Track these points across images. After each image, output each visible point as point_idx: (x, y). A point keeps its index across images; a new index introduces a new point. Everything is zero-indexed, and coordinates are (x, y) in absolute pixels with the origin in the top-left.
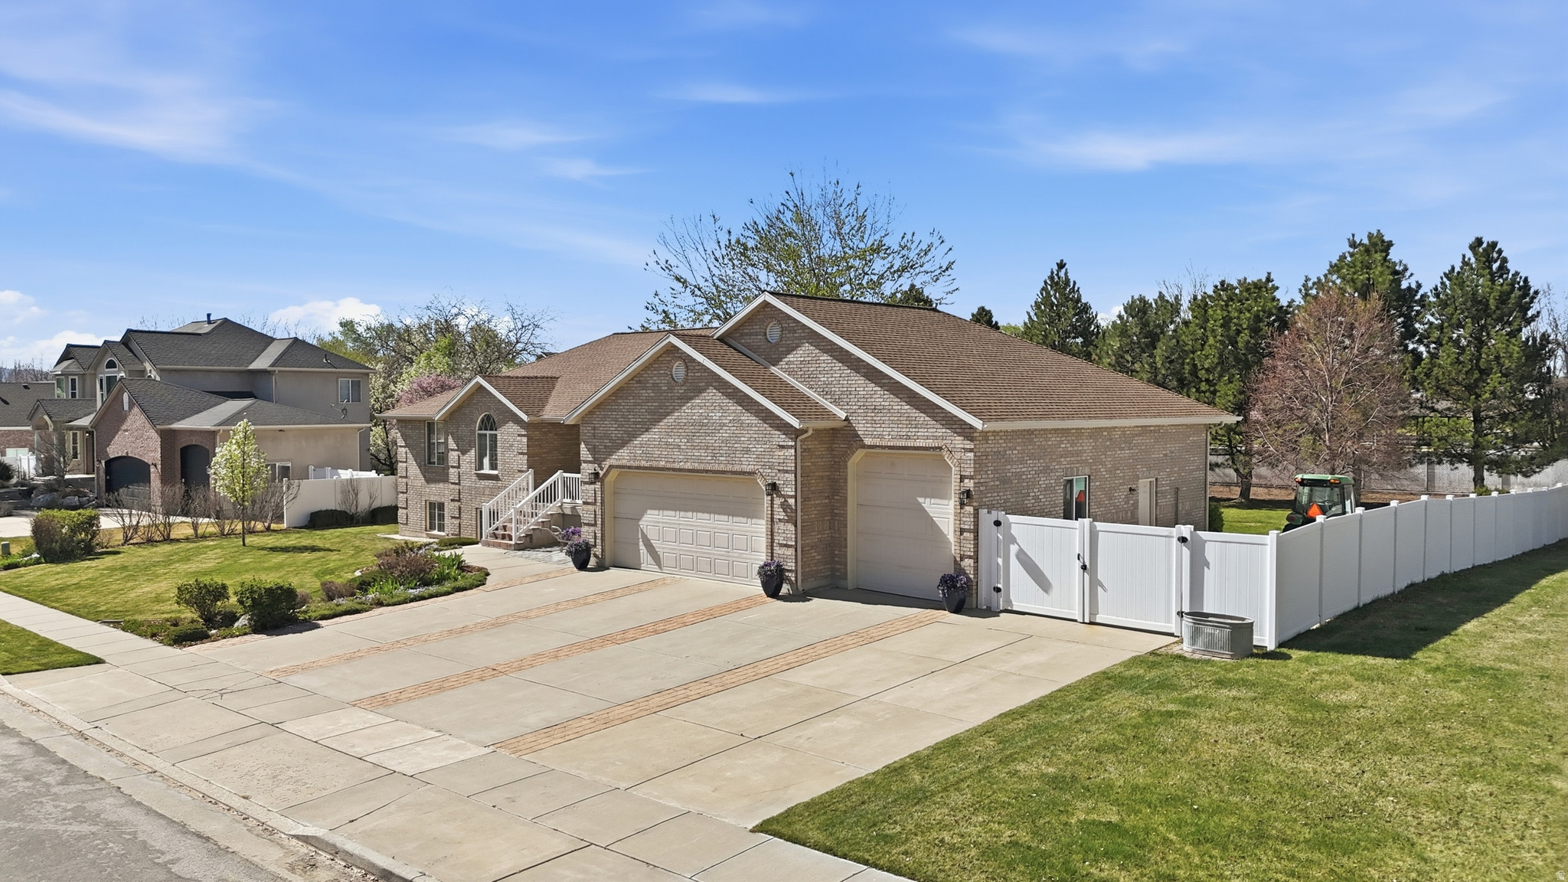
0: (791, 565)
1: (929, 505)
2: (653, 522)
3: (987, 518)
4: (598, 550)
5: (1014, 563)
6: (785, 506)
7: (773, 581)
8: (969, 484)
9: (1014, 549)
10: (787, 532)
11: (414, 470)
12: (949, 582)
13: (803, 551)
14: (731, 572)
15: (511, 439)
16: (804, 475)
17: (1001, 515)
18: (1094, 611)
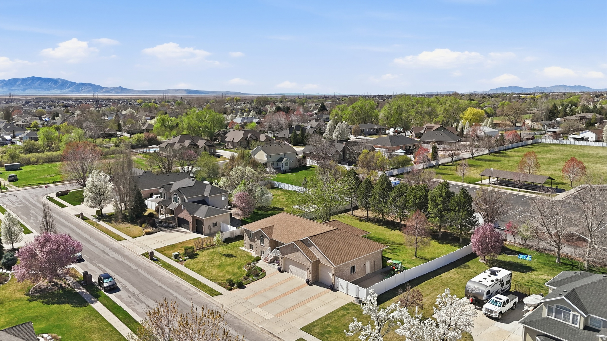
0: (310, 280)
1: (330, 274)
2: (291, 267)
3: (336, 278)
4: (282, 268)
5: (339, 285)
6: (309, 271)
7: (308, 282)
8: (334, 273)
9: (339, 283)
10: (310, 275)
11: (247, 237)
12: (331, 286)
13: (312, 277)
14: (302, 277)
15: (267, 242)
16: (312, 267)
17: (338, 278)
18: (348, 293)
